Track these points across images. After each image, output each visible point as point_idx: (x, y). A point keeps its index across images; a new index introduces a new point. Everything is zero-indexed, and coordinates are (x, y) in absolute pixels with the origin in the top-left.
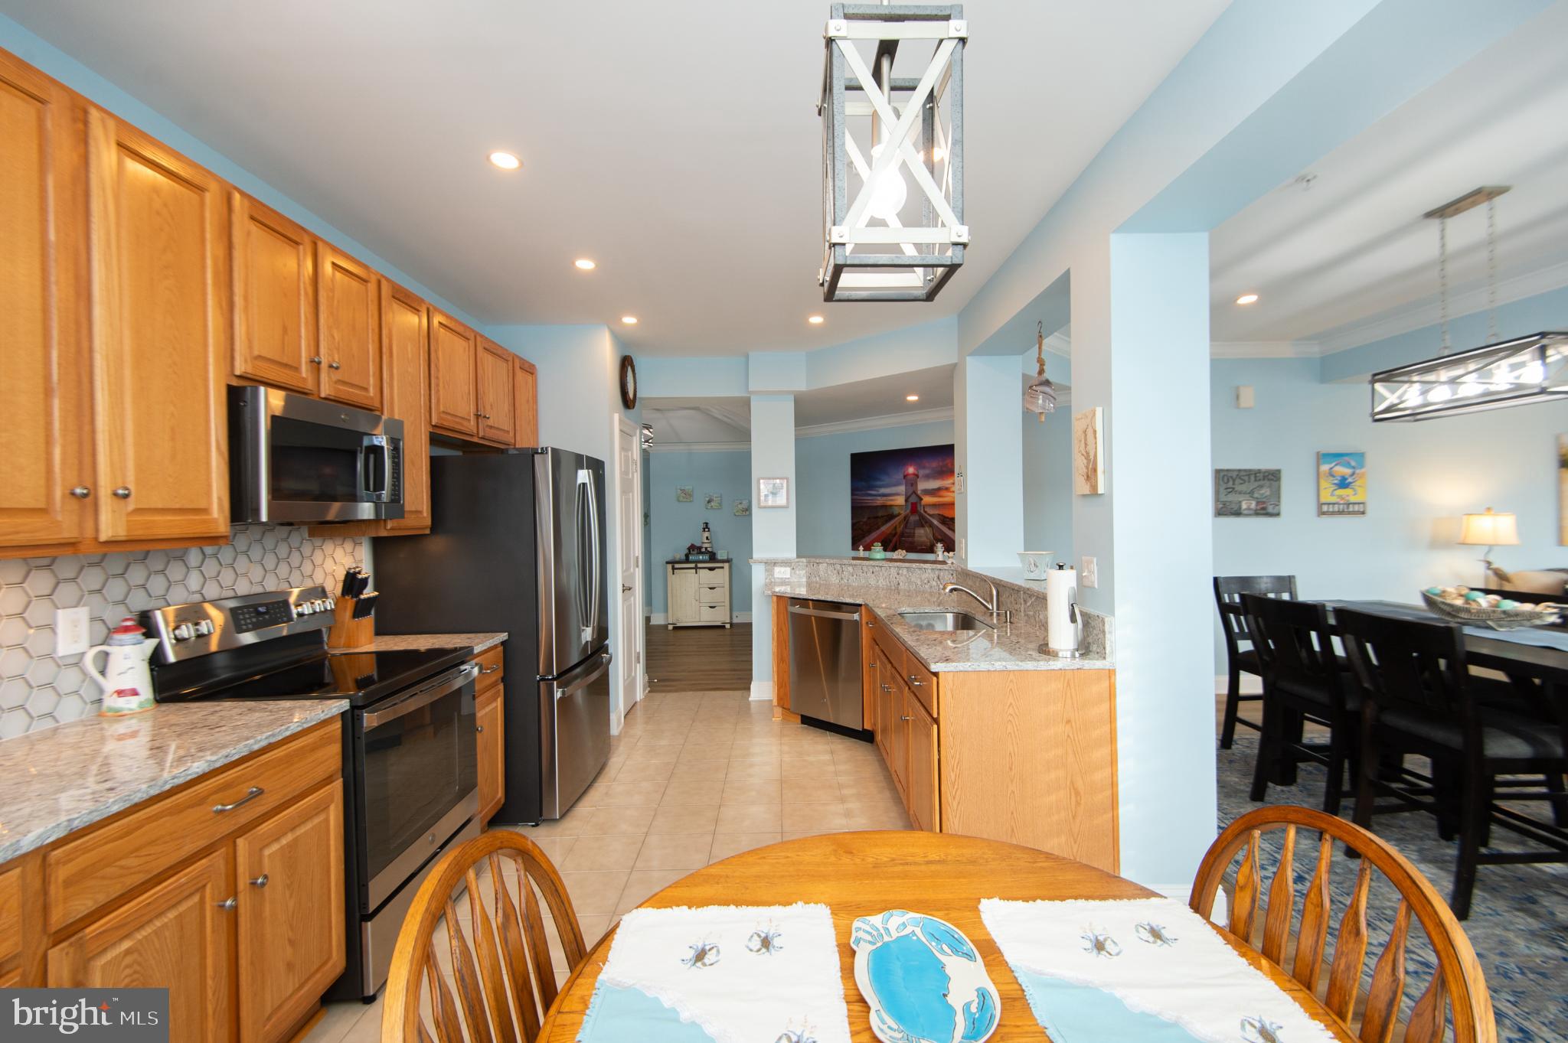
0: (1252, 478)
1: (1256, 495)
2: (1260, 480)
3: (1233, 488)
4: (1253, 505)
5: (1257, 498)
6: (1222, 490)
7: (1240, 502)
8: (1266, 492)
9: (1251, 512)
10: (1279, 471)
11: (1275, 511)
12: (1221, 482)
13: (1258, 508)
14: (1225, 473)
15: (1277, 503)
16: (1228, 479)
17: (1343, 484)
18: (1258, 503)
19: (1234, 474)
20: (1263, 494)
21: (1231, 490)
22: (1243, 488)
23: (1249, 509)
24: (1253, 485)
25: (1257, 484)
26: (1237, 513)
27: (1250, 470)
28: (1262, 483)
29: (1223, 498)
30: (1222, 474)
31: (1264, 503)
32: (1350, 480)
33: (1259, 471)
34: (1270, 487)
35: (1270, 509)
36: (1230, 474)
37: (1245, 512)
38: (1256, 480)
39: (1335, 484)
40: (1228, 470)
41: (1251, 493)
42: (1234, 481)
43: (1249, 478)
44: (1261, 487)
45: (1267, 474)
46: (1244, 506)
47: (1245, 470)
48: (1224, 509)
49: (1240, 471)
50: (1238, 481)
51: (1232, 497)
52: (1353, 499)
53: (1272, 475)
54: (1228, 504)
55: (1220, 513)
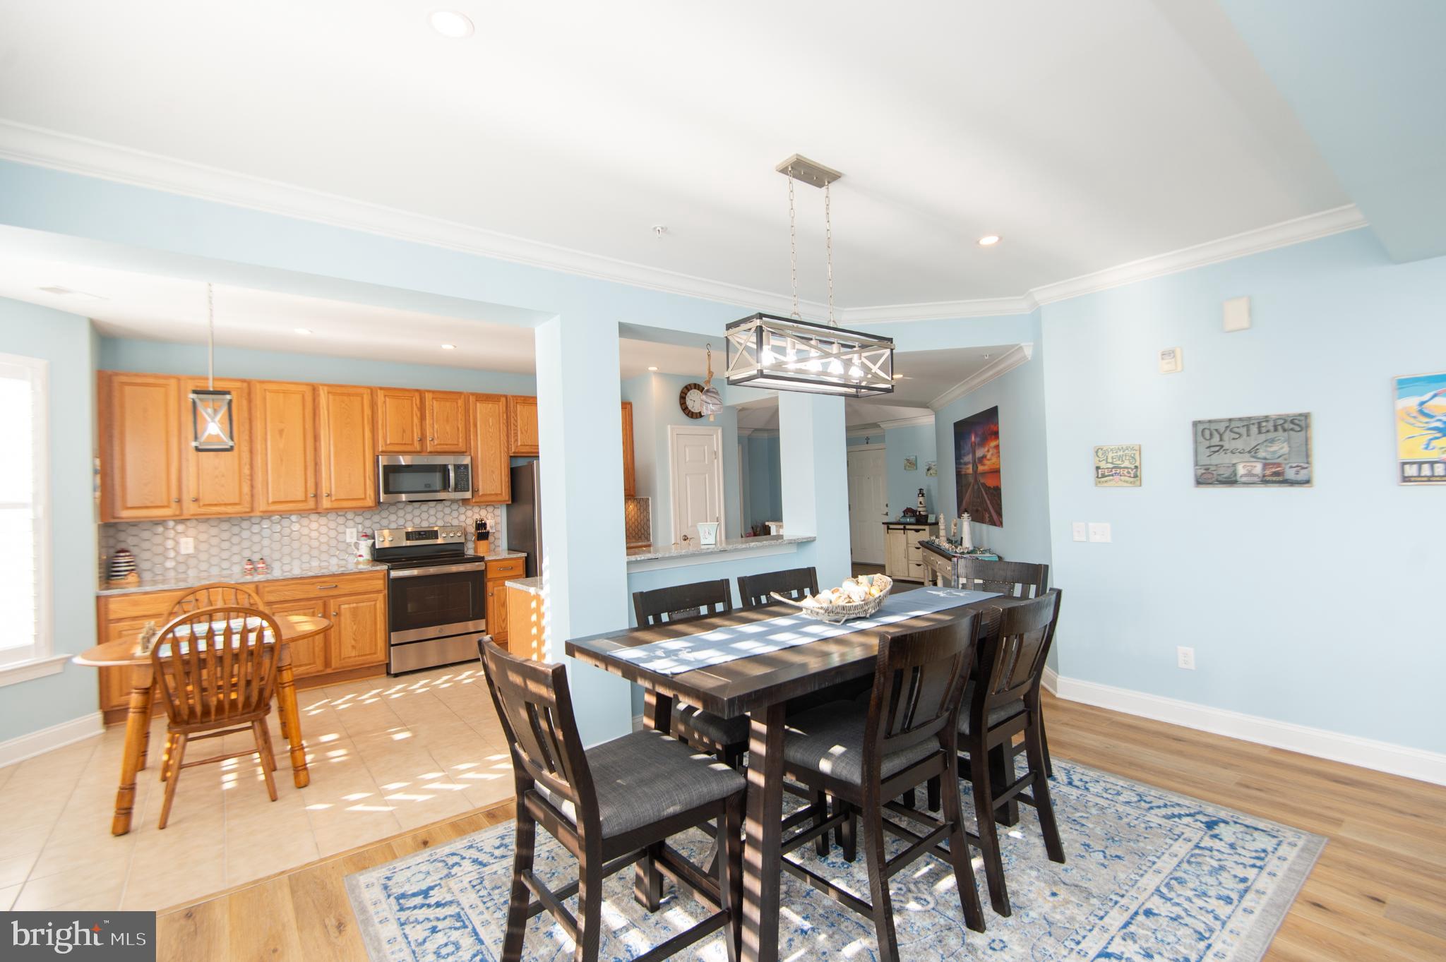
0: (1254, 429)
1: (1262, 454)
2: (1268, 431)
3: (1222, 446)
4: (1258, 468)
5: (1265, 459)
6: (1202, 449)
7: (1234, 465)
8: (1282, 448)
9: (1256, 479)
10: (1306, 416)
11: (1302, 475)
12: (1200, 439)
13: (1268, 472)
14: (1206, 426)
15: (1306, 465)
16: (1211, 435)
18: (1265, 466)
19: (1222, 427)
20: (1274, 452)
21: (1217, 448)
22: (1239, 444)
23: (1250, 474)
24: (1255, 439)
25: (1263, 437)
26: (1231, 481)
27: (1250, 418)
28: (1271, 435)
29: (1204, 460)
30: (1200, 427)
31: (1279, 465)
33: (1266, 419)
34: (1288, 440)
35: (1292, 474)
36: (1213, 427)
37: (1244, 479)
38: (1260, 432)
39: (1433, 428)
40: (1210, 422)
41: (1253, 452)
42: (1221, 435)
43: (1248, 430)
44: (1272, 441)
45: (1281, 422)
46: (1241, 470)
47: (1240, 419)
48: (1205, 476)
49: (1230, 420)
50: (1227, 436)
51: (1217, 459)
53: (1292, 422)
54: (1212, 468)
55: (1200, 482)
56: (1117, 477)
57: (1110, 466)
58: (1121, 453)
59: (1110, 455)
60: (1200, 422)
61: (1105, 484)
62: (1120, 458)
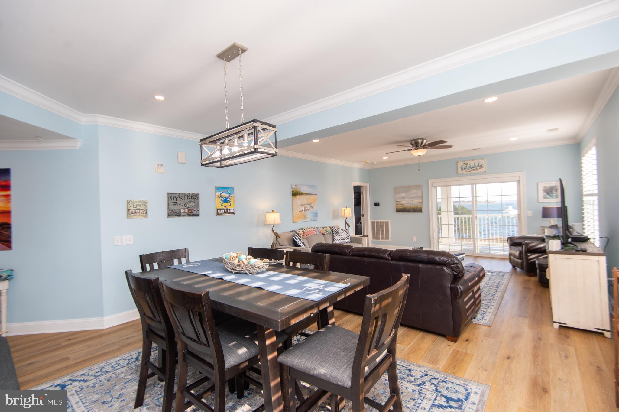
0: (186, 197)
1: (188, 206)
2: (189, 198)
3: (177, 203)
4: (187, 211)
5: (189, 207)
6: (170, 203)
7: (180, 209)
8: (193, 204)
9: (186, 214)
10: (199, 194)
11: (197, 213)
12: (170, 199)
13: (189, 212)
14: (172, 195)
15: (198, 210)
16: (173, 198)
17: (226, 201)
18: (188, 210)
19: (177, 196)
20: (191, 205)
21: (175, 203)
22: (181, 202)
23: (184, 213)
24: (186, 201)
25: (188, 200)
26: (179, 215)
27: (185, 194)
28: (190, 200)
29: (171, 207)
30: (170, 195)
31: (192, 209)
32: (228, 199)
33: (189, 194)
34: (194, 202)
35: (195, 213)
36: (174, 195)
37: (183, 214)
38: (187, 199)
39: (223, 201)
40: (173, 193)
41: (185, 205)
42: (176, 199)
43: (184, 197)
44: (190, 202)
45: (193, 196)
46: (182, 211)
47: (182, 194)
48: (171, 213)
49: (179, 194)
50: (178, 199)
51: (176, 207)
52: (230, 207)
53: (195, 196)
54: (174, 210)
55: (169, 215)
56: (138, 214)
57: (135, 209)
58: (140, 203)
59: (135, 204)
60: (170, 193)
61: (133, 217)
62: (140, 205)
